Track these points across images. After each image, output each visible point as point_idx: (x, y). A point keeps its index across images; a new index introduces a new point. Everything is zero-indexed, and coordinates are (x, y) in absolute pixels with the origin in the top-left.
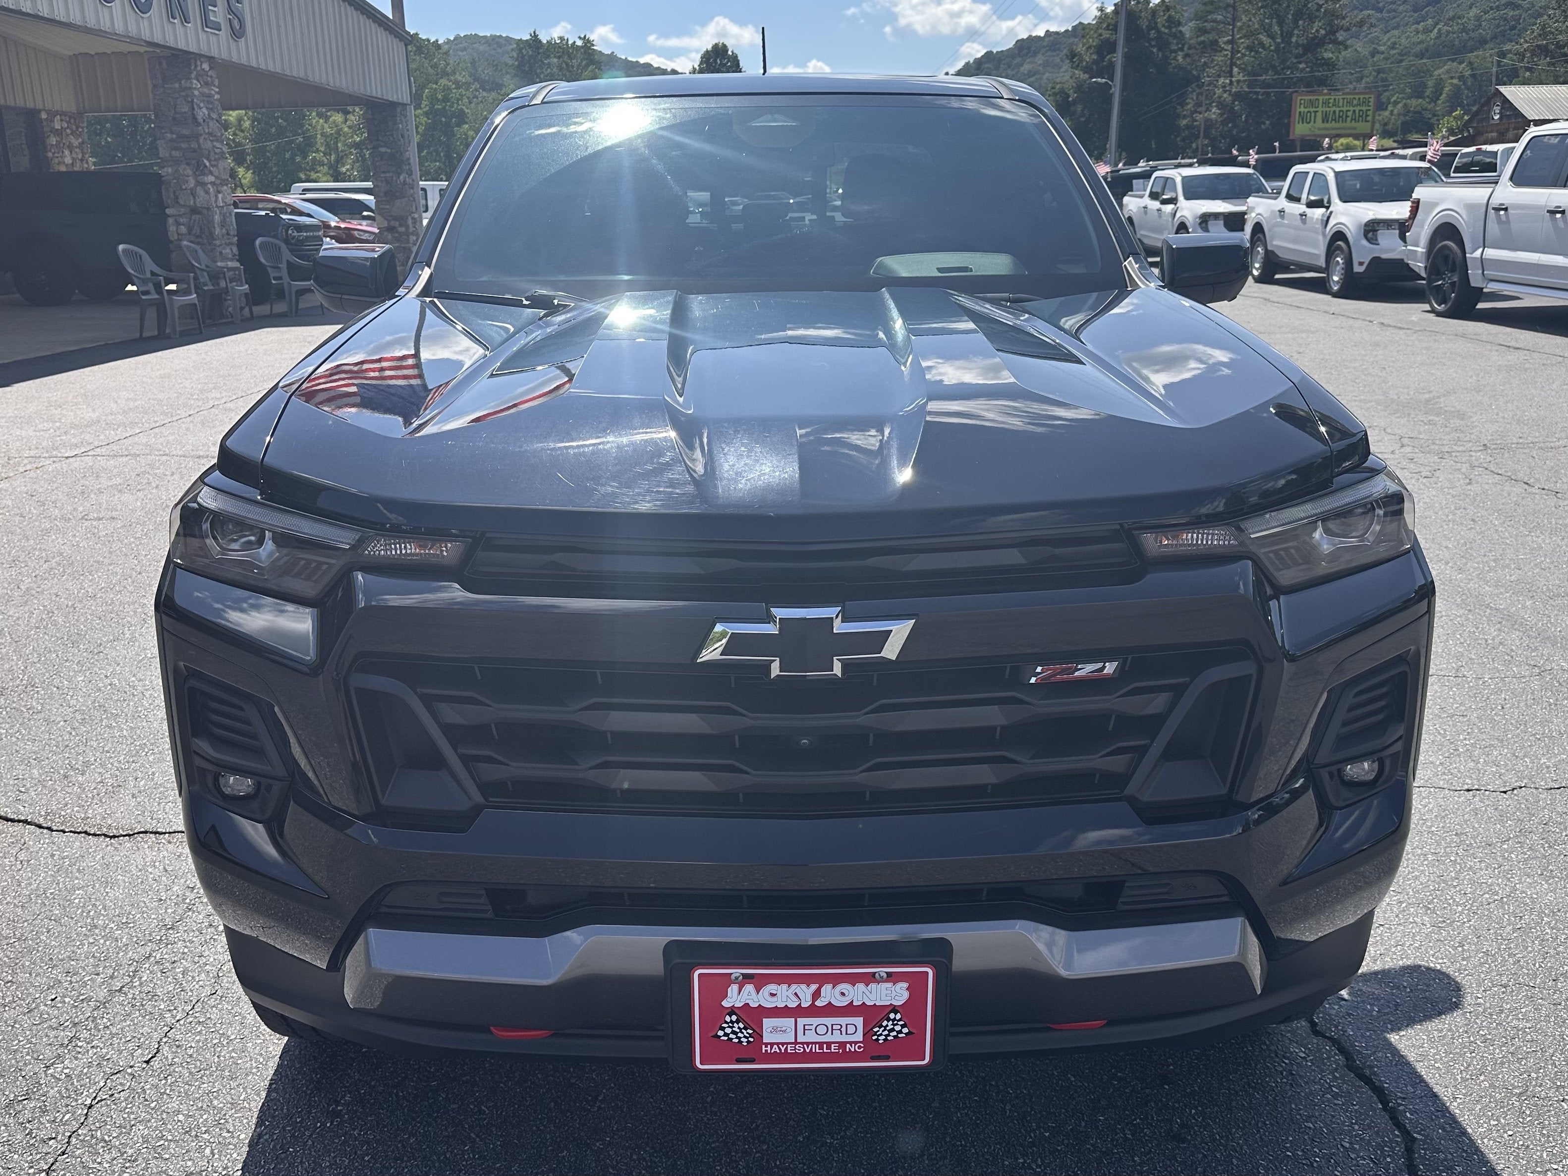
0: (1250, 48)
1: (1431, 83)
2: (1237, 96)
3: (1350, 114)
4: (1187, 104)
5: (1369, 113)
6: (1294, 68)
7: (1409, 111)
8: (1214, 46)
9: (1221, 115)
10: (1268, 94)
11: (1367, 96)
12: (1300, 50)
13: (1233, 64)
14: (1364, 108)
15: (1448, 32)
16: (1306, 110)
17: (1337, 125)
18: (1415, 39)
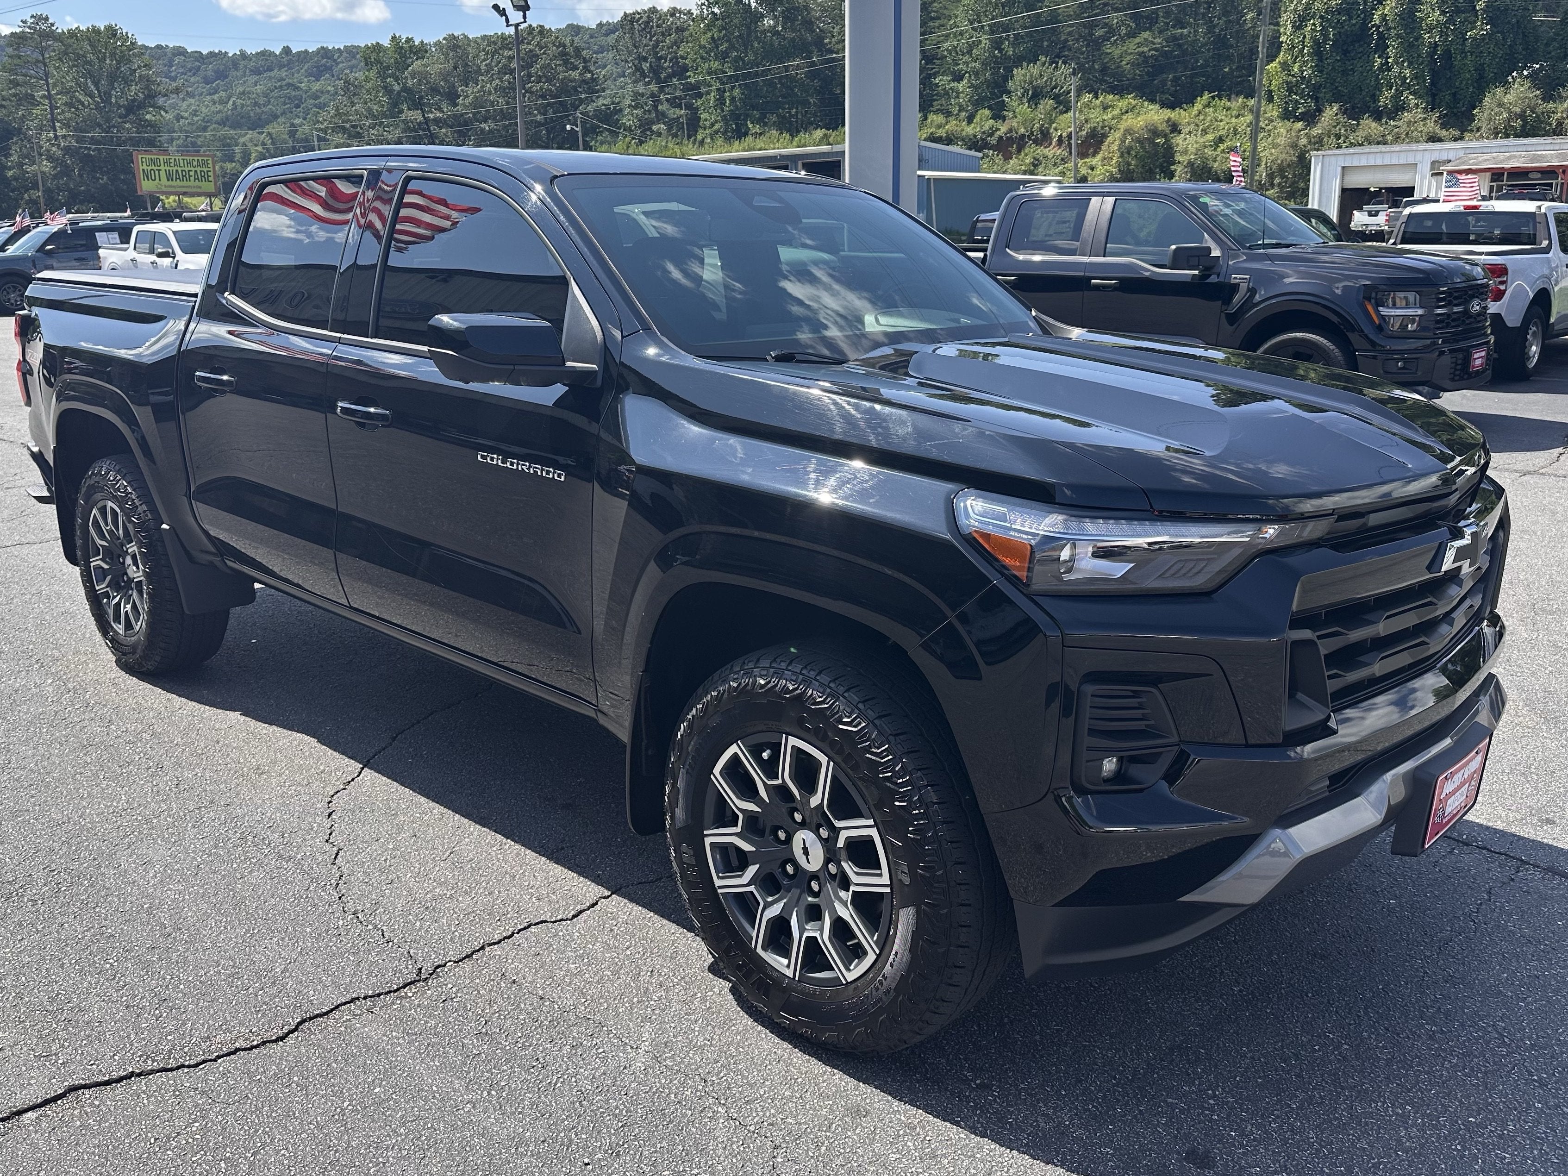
0: (69, 105)
1: (237, 149)
2: (67, 150)
3: (192, 173)
4: (11, 155)
5: (210, 174)
6: (119, 127)
7: (226, 173)
8: (30, 100)
9: (55, 168)
10: (99, 150)
11: (205, 159)
12: (122, 111)
13: (53, 120)
14: (205, 170)
15: (243, 106)
16: (149, 168)
17: (181, 184)
18: (213, 108)
